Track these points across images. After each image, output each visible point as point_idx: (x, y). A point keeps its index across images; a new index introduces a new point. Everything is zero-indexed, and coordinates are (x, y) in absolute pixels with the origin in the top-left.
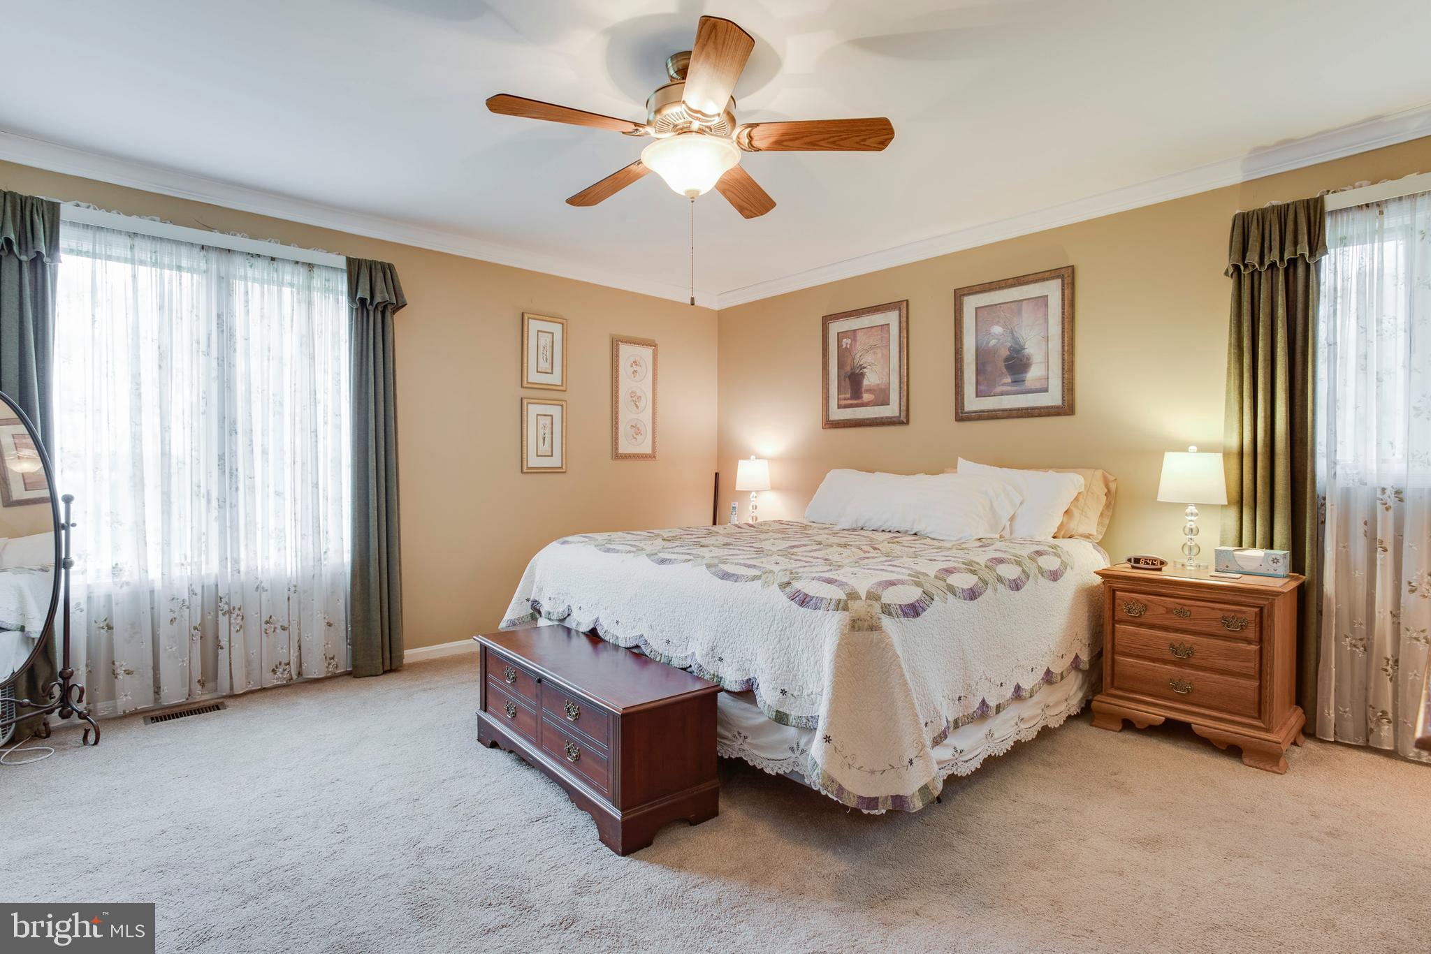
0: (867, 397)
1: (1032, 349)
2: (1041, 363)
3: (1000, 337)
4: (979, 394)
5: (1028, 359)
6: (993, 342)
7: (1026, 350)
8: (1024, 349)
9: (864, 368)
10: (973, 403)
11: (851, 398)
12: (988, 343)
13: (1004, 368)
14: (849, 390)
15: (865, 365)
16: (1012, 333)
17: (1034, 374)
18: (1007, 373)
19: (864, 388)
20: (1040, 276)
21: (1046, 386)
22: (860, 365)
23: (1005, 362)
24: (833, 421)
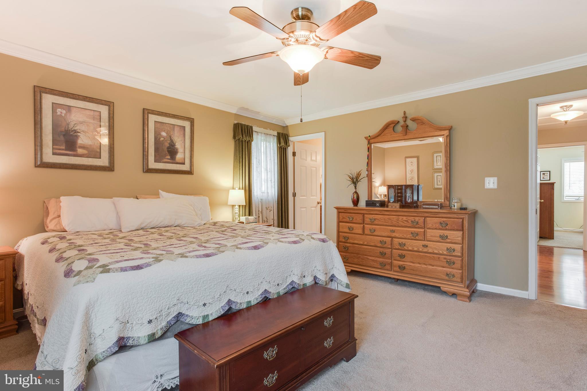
0: (80, 151)
1: (178, 145)
2: (182, 152)
3: (165, 138)
4: (156, 161)
5: (177, 150)
6: (162, 139)
7: (176, 146)
8: (175, 145)
9: (78, 132)
10: (153, 164)
11: (66, 150)
12: (160, 139)
13: (167, 151)
14: (64, 144)
15: (79, 131)
16: (171, 138)
17: (179, 156)
18: (168, 154)
19: (78, 145)
20: (183, 118)
21: (184, 162)
22: (74, 130)
23: (167, 149)
24: (45, 162)
